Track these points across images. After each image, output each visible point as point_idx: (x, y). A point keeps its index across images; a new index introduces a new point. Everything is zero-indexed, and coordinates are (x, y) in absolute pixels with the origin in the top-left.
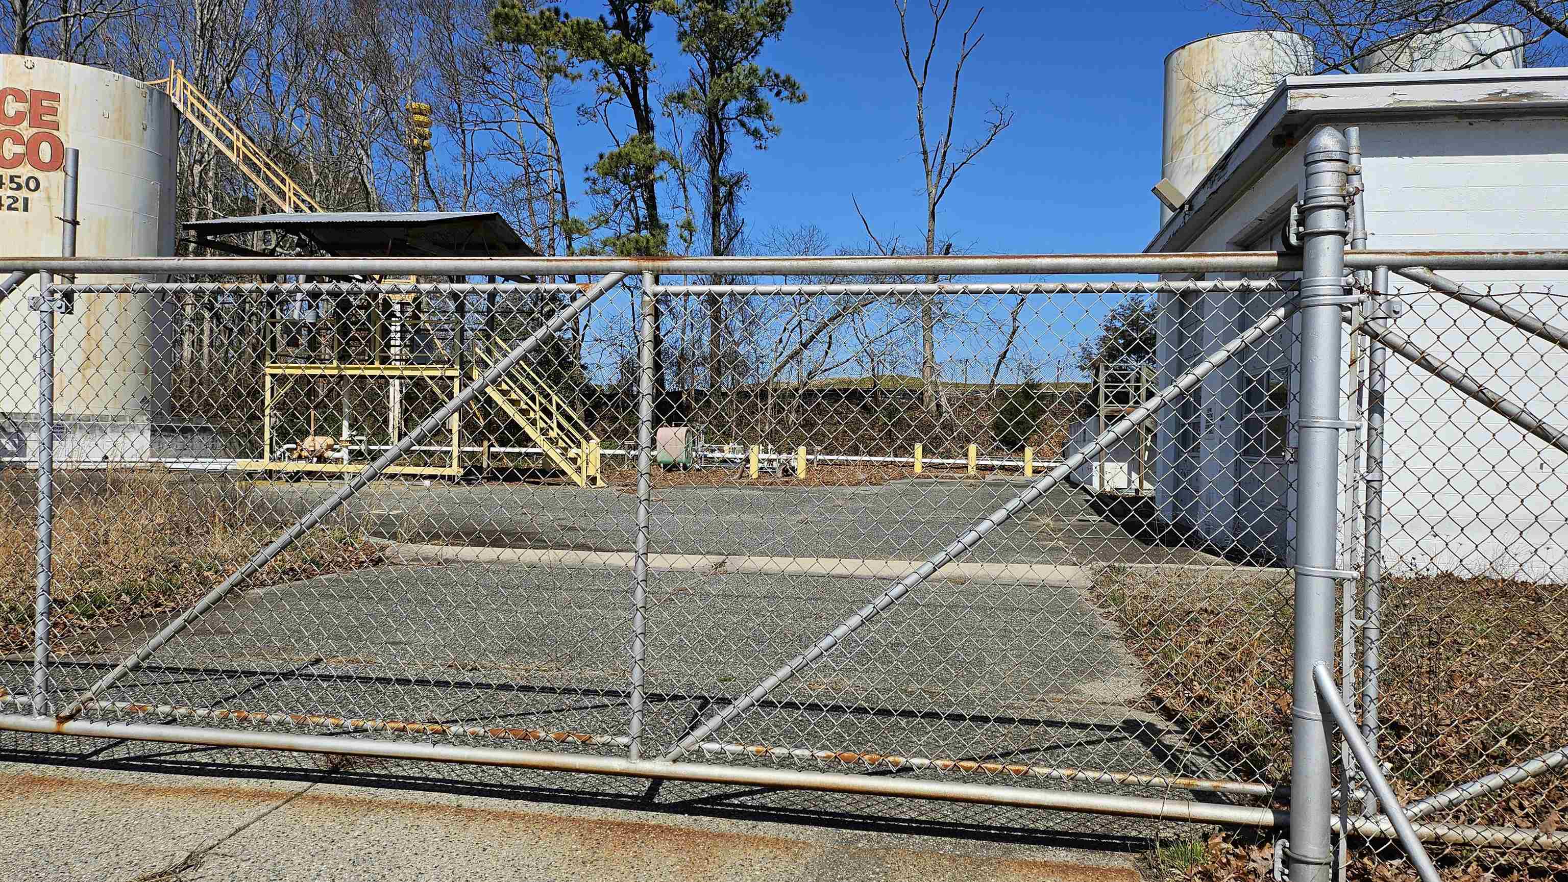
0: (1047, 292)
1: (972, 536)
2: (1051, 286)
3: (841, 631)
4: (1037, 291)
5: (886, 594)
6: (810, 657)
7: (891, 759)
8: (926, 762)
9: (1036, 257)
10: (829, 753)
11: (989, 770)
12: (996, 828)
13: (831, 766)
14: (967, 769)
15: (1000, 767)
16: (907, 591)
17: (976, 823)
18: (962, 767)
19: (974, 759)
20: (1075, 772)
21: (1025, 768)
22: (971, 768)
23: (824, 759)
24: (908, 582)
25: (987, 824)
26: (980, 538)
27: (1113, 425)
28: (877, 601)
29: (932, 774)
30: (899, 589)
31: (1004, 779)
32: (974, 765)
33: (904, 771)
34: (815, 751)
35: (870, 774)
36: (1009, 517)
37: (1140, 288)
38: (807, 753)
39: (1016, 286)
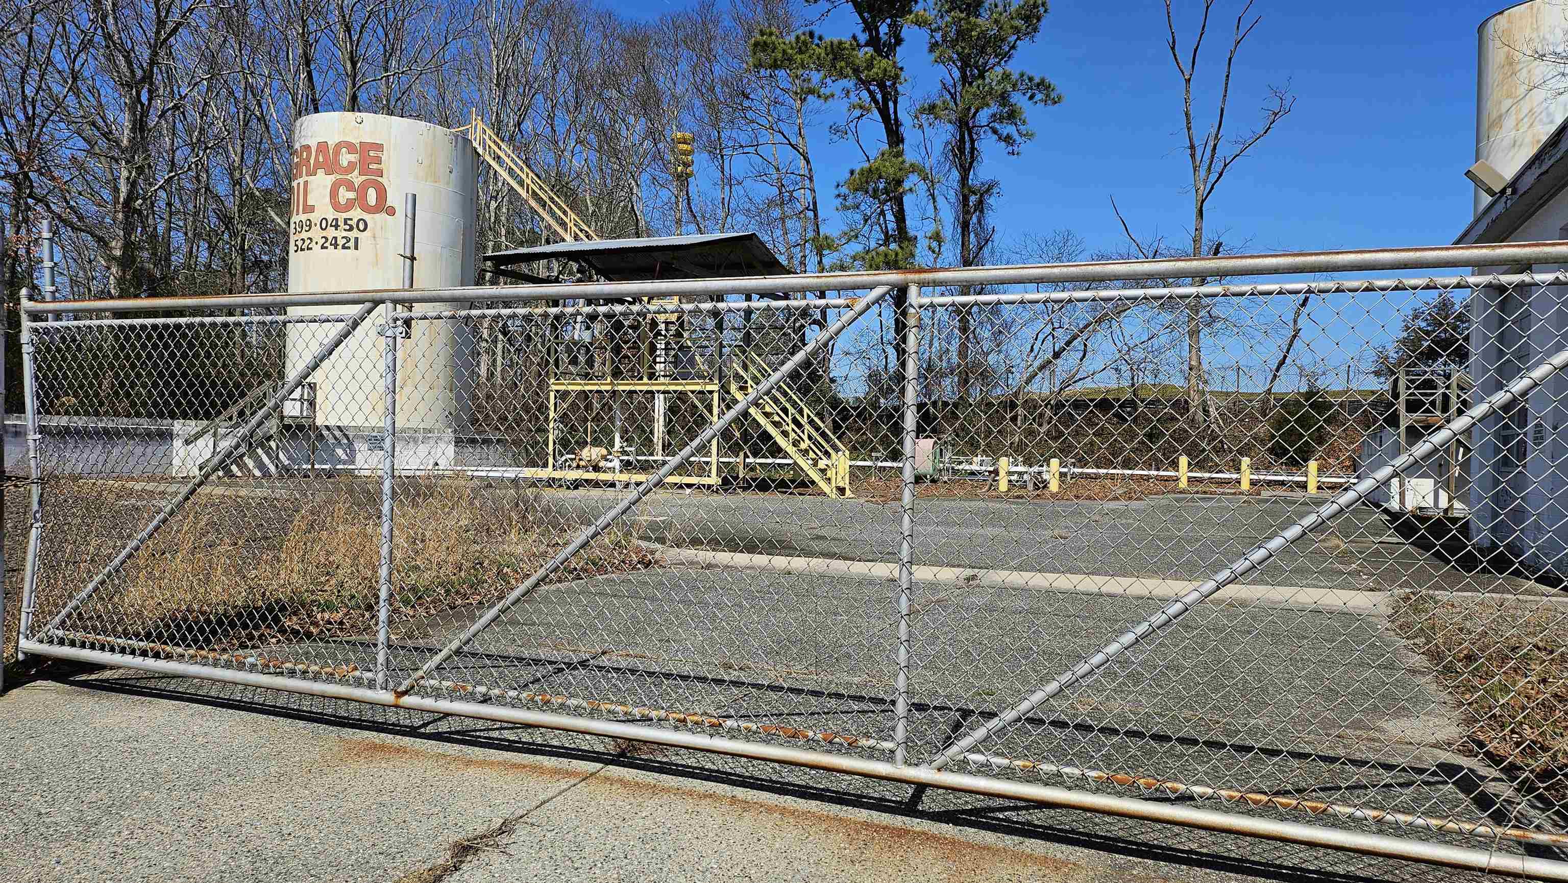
0: (1350, 290)
1: (1261, 553)
2: (1355, 284)
3: (1113, 648)
4: (1338, 290)
5: (1163, 612)
6: (1079, 673)
7: (1169, 785)
8: (1210, 791)
9: (1338, 253)
10: (1101, 774)
11: (1281, 804)
12: (1287, 868)
13: (1100, 787)
14: (1256, 802)
15: (1294, 802)
16: (1187, 609)
17: (1265, 861)
18: (1251, 799)
19: (1265, 793)
20: (1382, 814)
21: (1324, 806)
22: (1260, 801)
23: (1096, 780)
24: (1188, 600)
25: (1278, 862)
26: (1271, 555)
27: (1429, 434)
28: (1153, 619)
29: (1214, 804)
30: (1178, 607)
31: (1296, 816)
32: (1264, 798)
33: (1185, 799)
34: (1085, 771)
35: (1146, 799)
36: (1304, 533)
37: (1463, 283)
38: (1077, 772)
39: (1313, 285)
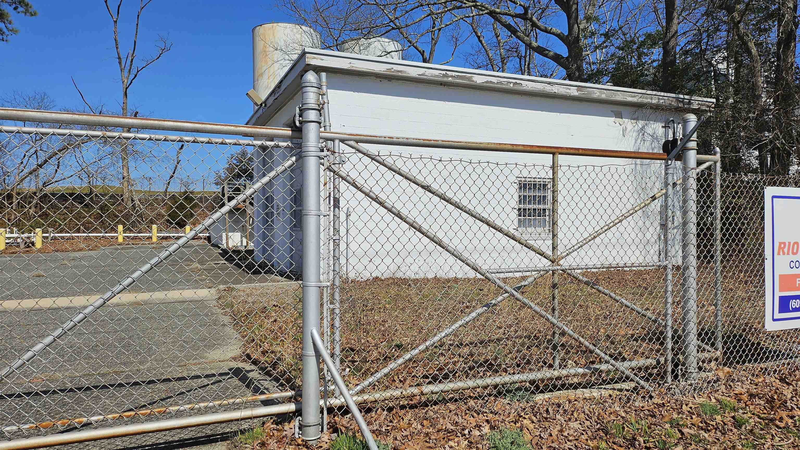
0: (172, 141)
2: (173, 138)
3: (39, 347)
4: (165, 140)
5: (71, 321)
7: (77, 420)
9: (164, 121)
10: (32, 425)
11: (142, 414)
14: (128, 417)
15: (149, 411)
18: (125, 416)
19: (131, 410)
20: (194, 405)
21: (164, 409)
22: (131, 415)
23: (28, 430)
26: (134, 281)
28: (65, 325)
29: (103, 424)
30: (81, 316)
31: (150, 418)
33: (87, 425)
34: (21, 426)
35: (62, 432)
36: (152, 268)
38: (14, 428)
39: (153, 136)
